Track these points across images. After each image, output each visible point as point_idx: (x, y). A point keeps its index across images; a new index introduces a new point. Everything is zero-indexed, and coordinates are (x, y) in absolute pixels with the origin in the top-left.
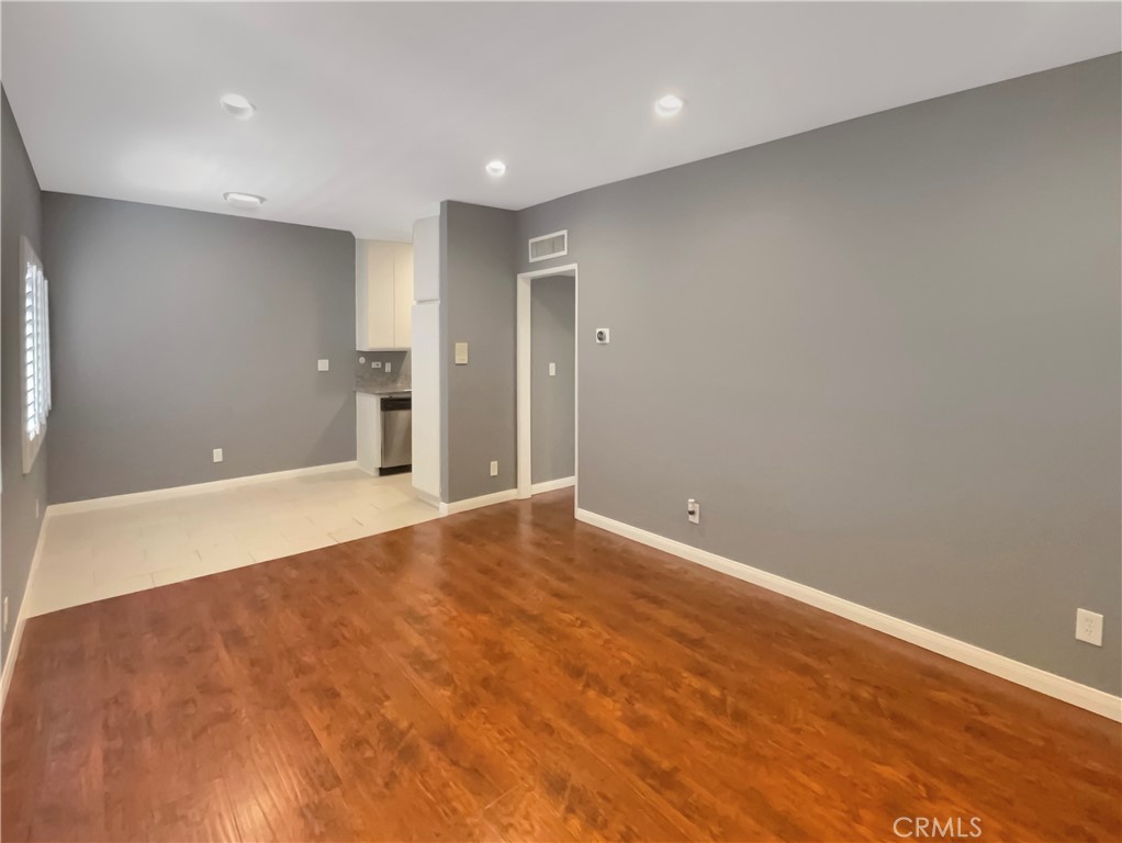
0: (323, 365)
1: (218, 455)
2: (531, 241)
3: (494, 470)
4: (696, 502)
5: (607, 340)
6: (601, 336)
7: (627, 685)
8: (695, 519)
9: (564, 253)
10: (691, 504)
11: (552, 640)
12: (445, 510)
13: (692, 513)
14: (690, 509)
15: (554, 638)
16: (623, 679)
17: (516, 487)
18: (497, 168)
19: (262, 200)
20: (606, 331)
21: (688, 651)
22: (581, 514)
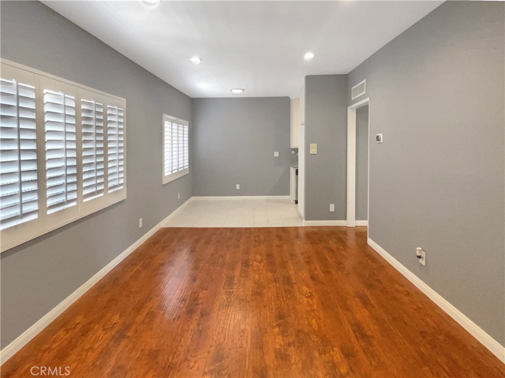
0: (276, 154)
1: (238, 187)
2: (353, 88)
3: (332, 208)
4: (422, 250)
5: (381, 141)
6: (378, 139)
7: (297, 336)
8: (422, 262)
9: (364, 92)
10: (418, 250)
11: (287, 297)
12: (304, 223)
13: (419, 257)
14: (419, 255)
15: (289, 296)
16: (298, 332)
17: (346, 220)
18: (309, 56)
19: (243, 90)
20: (381, 135)
21: (353, 339)
22: (370, 242)
